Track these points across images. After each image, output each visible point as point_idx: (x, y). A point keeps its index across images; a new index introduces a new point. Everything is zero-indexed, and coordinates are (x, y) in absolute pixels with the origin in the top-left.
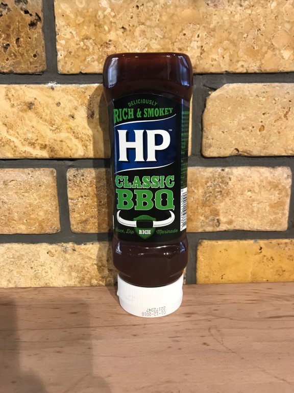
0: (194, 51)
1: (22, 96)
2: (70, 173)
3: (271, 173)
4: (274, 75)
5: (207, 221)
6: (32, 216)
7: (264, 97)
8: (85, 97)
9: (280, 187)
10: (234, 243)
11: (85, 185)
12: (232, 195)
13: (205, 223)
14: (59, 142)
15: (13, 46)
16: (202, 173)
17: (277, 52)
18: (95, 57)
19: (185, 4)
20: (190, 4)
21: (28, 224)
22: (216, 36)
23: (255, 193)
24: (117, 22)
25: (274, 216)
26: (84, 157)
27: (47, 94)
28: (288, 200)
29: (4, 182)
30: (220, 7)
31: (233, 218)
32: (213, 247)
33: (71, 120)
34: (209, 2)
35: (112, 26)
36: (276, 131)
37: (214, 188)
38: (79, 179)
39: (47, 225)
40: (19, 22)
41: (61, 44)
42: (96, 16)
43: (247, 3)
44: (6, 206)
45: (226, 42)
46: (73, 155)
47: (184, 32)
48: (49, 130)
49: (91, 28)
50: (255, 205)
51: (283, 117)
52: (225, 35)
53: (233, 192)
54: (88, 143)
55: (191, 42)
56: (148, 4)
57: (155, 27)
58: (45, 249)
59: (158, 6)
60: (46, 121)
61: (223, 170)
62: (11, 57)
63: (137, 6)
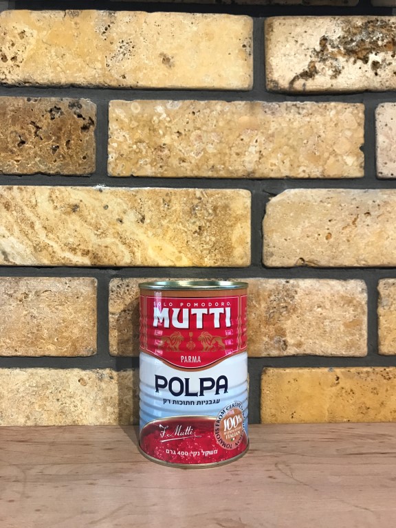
0: (252, 156)
1: (67, 197)
2: (114, 283)
3: (343, 286)
4: (339, 181)
5: (272, 342)
6: (64, 334)
7: (329, 203)
8: (135, 200)
9: (355, 302)
10: (305, 372)
11: (130, 297)
12: (299, 311)
13: (270, 346)
14: (103, 248)
15: (63, 148)
16: (264, 285)
17: (340, 158)
18: (148, 160)
19: (242, 111)
20: (248, 111)
21: (60, 344)
22: (275, 141)
23: (327, 309)
24: (173, 127)
25: (350, 338)
26: (131, 265)
27: (95, 196)
28: (365, 319)
29: (36, 292)
30: (278, 114)
31: (302, 340)
32: (280, 376)
33: (119, 224)
34: (267, 110)
35: (167, 131)
36: (345, 239)
37: (278, 302)
38: (123, 290)
39: (81, 346)
40: (71, 125)
41: (113, 147)
42: (150, 121)
43: (305, 111)
44: (35, 321)
45: (285, 147)
46: (119, 262)
47: (242, 137)
48: (93, 235)
49: (145, 132)
50: (327, 324)
51: (351, 224)
52: (284, 140)
53: (301, 307)
54: (136, 249)
55: (249, 147)
56: (205, 111)
57: (212, 132)
58: (76, 376)
59: (214, 113)
60: (91, 224)
61: (287, 282)
62: (59, 158)
63: (194, 113)
